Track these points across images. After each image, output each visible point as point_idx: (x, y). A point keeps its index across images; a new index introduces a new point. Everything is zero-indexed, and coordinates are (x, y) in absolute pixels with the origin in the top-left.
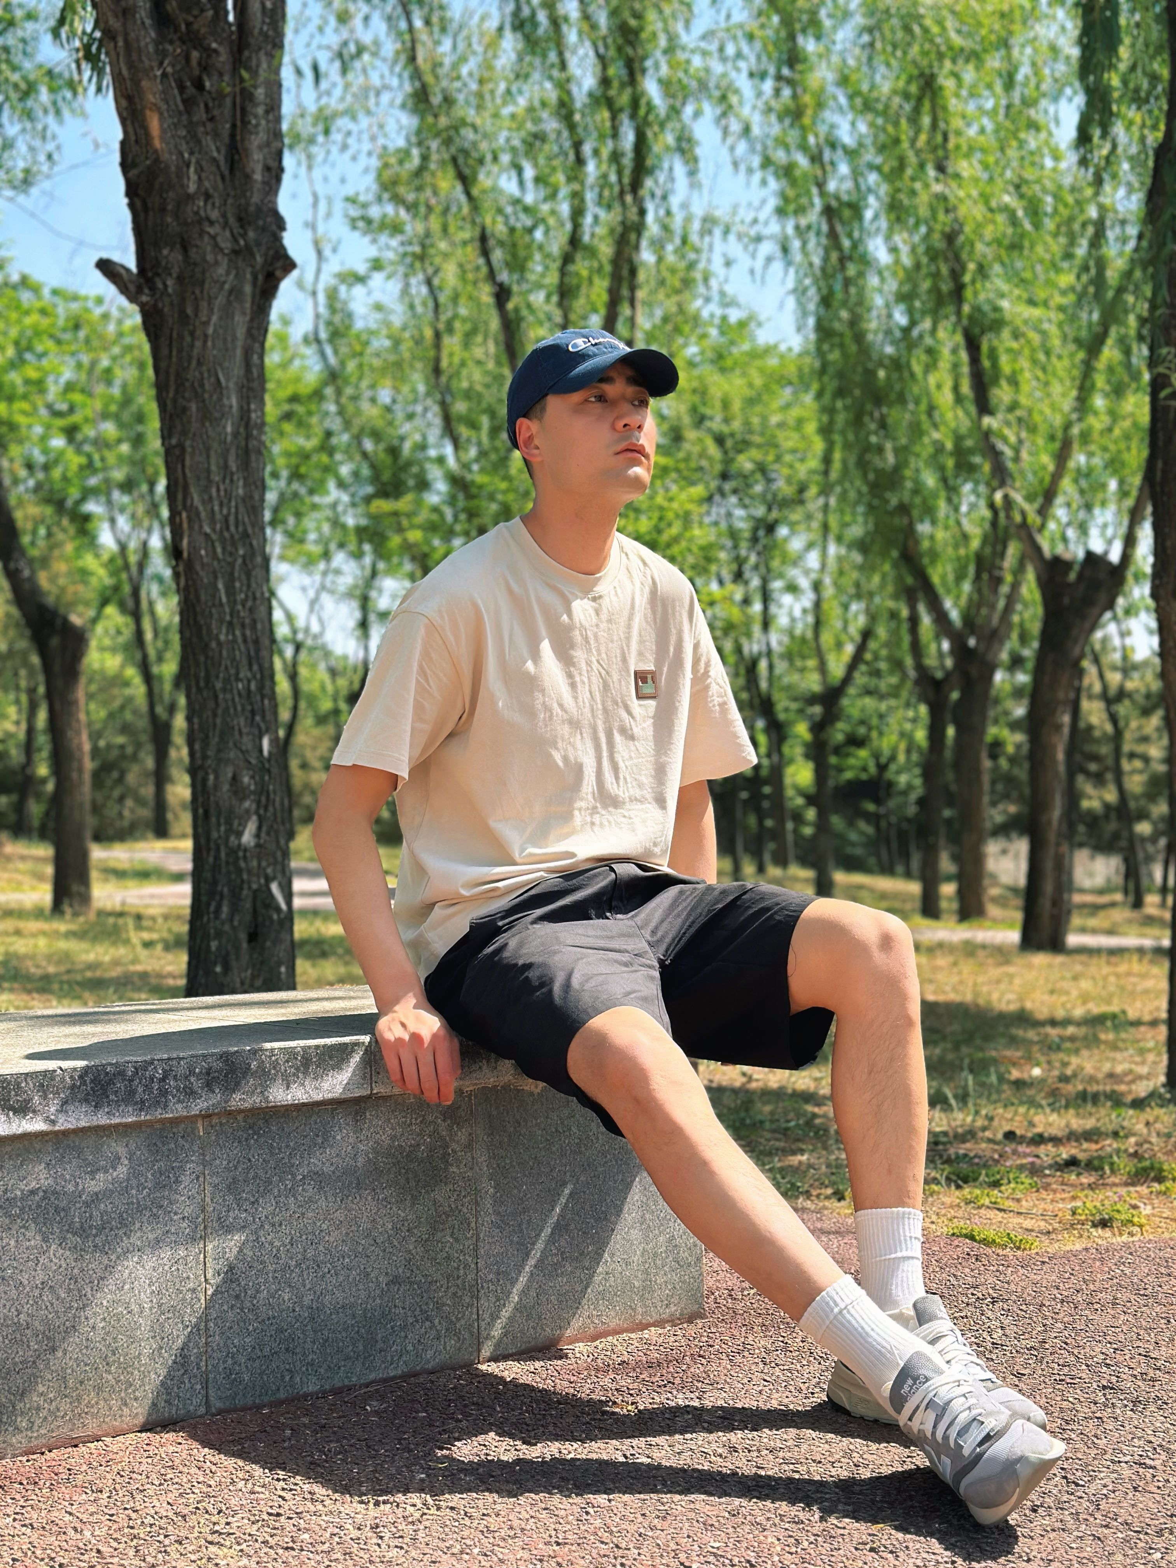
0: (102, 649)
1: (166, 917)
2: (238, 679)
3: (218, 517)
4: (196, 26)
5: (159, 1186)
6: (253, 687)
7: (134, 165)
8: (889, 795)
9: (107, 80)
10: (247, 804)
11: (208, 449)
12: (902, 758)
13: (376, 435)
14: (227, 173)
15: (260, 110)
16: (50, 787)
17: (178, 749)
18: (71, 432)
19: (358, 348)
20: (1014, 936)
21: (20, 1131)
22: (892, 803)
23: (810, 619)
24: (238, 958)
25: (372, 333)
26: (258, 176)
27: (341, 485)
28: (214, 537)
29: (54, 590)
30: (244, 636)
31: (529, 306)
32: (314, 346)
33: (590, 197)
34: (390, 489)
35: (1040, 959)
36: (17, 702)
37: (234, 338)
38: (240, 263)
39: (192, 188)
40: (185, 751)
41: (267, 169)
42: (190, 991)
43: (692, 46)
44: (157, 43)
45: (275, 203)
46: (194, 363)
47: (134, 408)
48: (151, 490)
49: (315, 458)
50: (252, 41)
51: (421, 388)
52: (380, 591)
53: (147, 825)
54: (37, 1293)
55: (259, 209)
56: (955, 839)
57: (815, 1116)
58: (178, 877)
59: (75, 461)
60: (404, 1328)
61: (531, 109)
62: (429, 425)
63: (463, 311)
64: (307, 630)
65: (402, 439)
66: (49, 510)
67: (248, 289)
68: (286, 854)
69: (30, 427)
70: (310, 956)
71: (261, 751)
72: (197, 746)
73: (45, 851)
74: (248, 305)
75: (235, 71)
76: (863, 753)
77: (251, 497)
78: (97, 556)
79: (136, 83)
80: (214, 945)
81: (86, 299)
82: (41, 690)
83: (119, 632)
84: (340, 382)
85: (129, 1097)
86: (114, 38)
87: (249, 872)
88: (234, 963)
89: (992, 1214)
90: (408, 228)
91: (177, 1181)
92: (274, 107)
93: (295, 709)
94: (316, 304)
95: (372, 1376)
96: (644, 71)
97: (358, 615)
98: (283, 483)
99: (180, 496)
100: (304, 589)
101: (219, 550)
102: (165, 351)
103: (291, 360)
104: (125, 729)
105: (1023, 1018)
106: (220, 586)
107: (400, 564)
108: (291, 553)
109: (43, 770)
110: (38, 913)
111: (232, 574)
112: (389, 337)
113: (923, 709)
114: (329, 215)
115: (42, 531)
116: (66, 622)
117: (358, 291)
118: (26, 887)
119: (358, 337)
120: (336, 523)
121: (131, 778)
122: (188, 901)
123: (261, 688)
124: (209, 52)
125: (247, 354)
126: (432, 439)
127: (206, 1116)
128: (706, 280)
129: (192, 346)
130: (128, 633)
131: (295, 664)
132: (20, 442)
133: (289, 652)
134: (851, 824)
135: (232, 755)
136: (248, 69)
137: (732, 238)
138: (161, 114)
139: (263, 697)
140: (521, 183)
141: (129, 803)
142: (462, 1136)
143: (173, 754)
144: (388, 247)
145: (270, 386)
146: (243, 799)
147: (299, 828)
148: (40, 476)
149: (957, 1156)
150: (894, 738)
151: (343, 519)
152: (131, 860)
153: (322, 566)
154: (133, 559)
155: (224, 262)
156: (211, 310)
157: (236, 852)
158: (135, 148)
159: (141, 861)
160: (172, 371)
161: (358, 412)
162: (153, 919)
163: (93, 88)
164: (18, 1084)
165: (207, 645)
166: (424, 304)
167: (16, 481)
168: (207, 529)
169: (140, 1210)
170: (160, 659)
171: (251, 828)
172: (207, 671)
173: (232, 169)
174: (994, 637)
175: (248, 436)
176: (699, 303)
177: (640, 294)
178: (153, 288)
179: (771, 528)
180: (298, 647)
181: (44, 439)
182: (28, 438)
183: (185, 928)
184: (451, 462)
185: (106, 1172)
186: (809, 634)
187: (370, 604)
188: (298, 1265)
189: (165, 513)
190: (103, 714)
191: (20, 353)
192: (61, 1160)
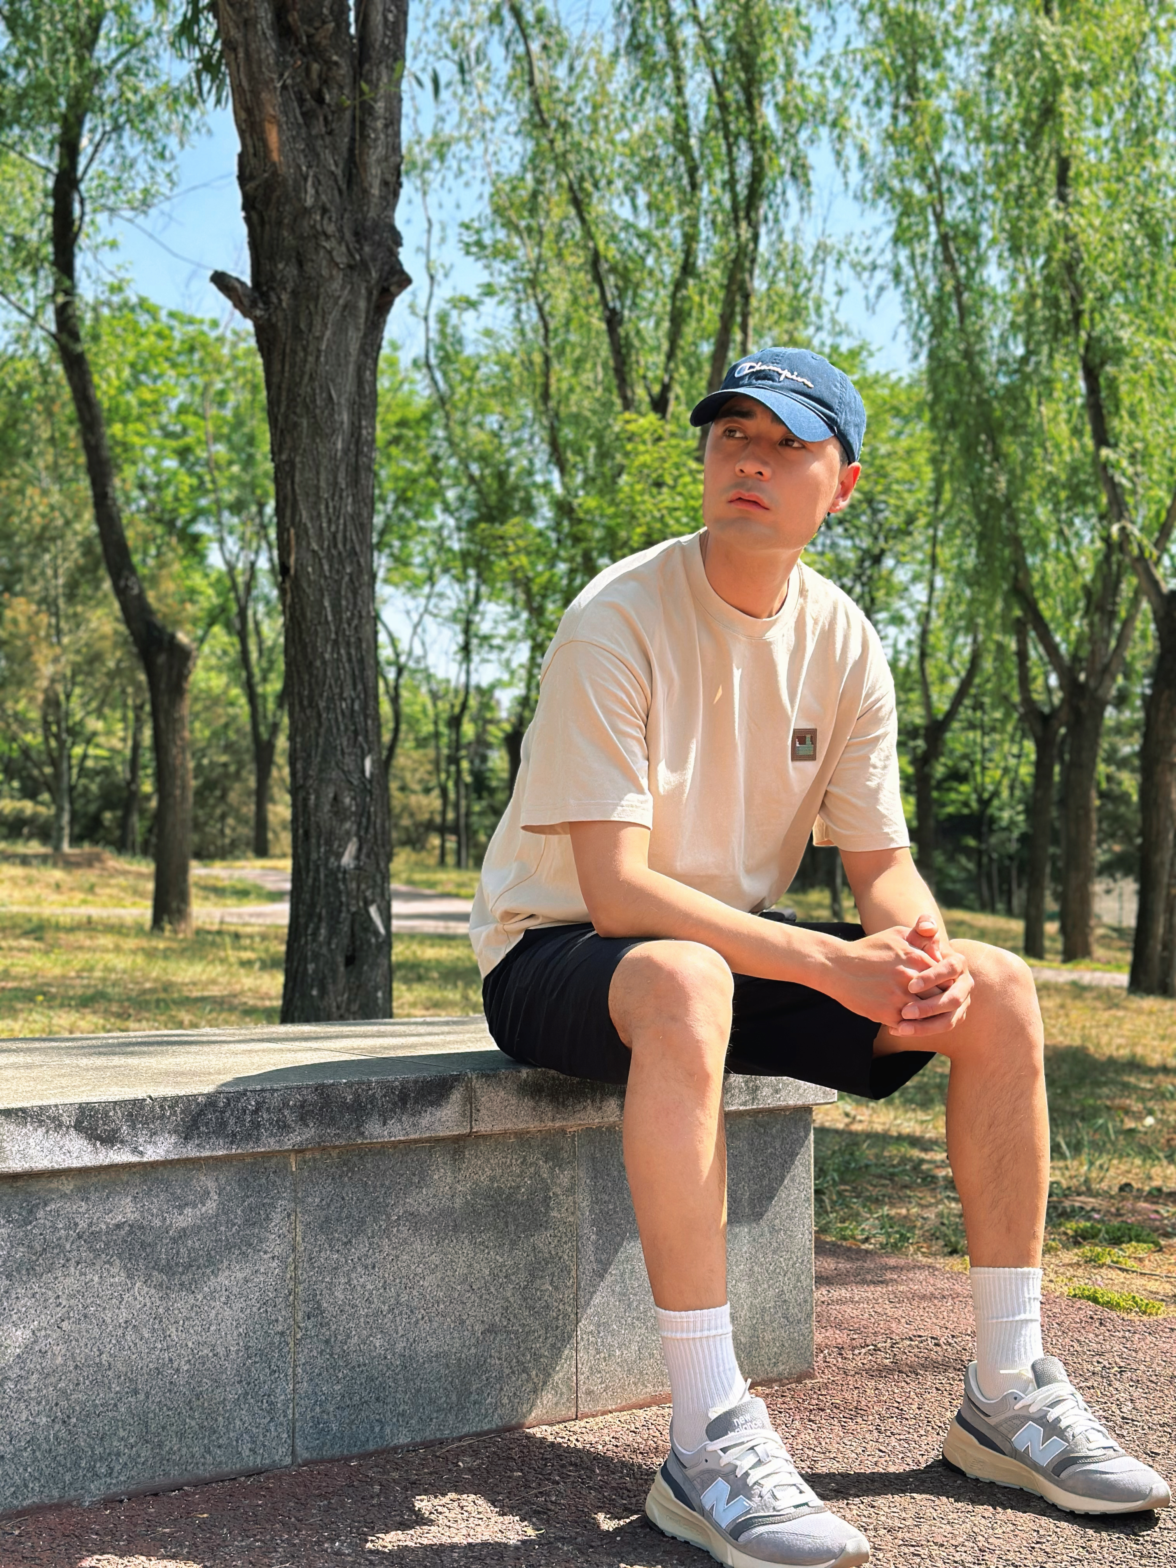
0: (209, 669)
1: (264, 937)
2: (342, 699)
3: (326, 534)
4: (317, 39)
5: (249, 1223)
6: (356, 707)
7: (252, 178)
8: (991, 831)
9: (227, 91)
10: (347, 825)
11: (318, 466)
12: (1005, 794)
13: (483, 459)
14: (344, 187)
15: (380, 124)
16: (154, 803)
17: (280, 768)
18: (183, 453)
19: (468, 373)
20: (1123, 978)
21: (107, 1162)
22: (993, 840)
23: (915, 652)
24: (334, 982)
25: (482, 358)
26: (375, 191)
27: (447, 509)
28: (322, 554)
29: (164, 609)
30: (349, 654)
31: (638, 332)
32: (425, 370)
33: (703, 223)
34: (495, 513)
35: (1150, 1003)
36: (124, 719)
37: (348, 354)
38: (355, 279)
39: (309, 202)
40: (286, 771)
41: (385, 183)
42: (287, 1015)
43: (809, 71)
44: (278, 55)
45: (391, 218)
46: (306, 378)
47: (246, 430)
48: (261, 512)
49: (422, 481)
50: (374, 54)
51: (530, 414)
52: (483, 614)
53: (248, 844)
54: (120, 1332)
55: (376, 225)
56: (1058, 877)
57: (922, 1161)
58: (274, 896)
59: (187, 481)
60: (499, 1379)
61: (645, 136)
62: (535, 451)
63: (573, 338)
64: (410, 654)
65: (509, 463)
66: (159, 530)
67: (362, 304)
68: (386, 877)
69: (143, 448)
70: (407, 981)
71: (363, 771)
72: (299, 766)
73: (147, 867)
74: (362, 321)
75: (355, 82)
76: (964, 788)
77: (360, 515)
78: (206, 576)
79: (256, 94)
80: (311, 967)
81: (202, 322)
82: (148, 708)
83: (225, 653)
84: (448, 407)
85: (220, 1130)
86: (235, 50)
87: (348, 894)
88: (331, 987)
89: (1113, 1274)
90: (520, 253)
91: (268, 1219)
92: (393, 121)
93: (396, 731)
94: (427, 329)
95: (466, 1430)
96: (761, 96)
97: (461, 639)
98: (389, 506)
99: (288, 513)
100: (408, 613)
101: (326, 567)
102: (277, 367)
103: (401, 383)
104: (229, 748)
105: (1135, 1065)
106: (327, 603)
107: (503, 589)
108: (395, 577)
109: (147, 787)
110: (139, 930)
111: (338, 592)
112: (497, 363)
113: (1029, 746)
114: (443, 240)
115: (153, 551)
116: (173, 637)
117: (469, 316)
118: (127, 903)
119: (467, 360)
120: (441, 547)
121: (233, 797)
122: (285, 921)
123: (364, 707)
124: (329, 64)
125: (360, 370)
126: (538, 464)
127: (299, 1151)
128: (818, 308)
129: (305, 361)
130: (234, 652)
131: (396, 688)
132: (134, 463)
133: (391, 674)
134: (951, 859)
135: (334, 775)
136: (369, 82)
137: (845, 266)
138: (280, 126)
139: (366, 717)
140: (634, 207)
141: (230, 821)
142: (564, 1179)
143: (275, 773)
144: (500, 273)
145: (380, 409)
146: (342, 821)
147: (396, 850)
148: (152, 495)
149: (1073, 1210)
150: (998, 773)
151: (448, 543)
152: (231, 878)
153: (426, 589)
154: (240, 580)
155: (339, 277)
156: (325, 325)
157: (336, 874)
158: (253, 161)
159: (240, 880)
160: (284, 386)
161: (465, 438)
162: (251, 937)
163: (212, 99)
164: (106, 1114)
165: (311, 664)
166: (535, 331)
167: (128, 500)
168: (315, 547)
169: (229, 1247)
170: (265, 679)
171: (351, 849)
172: (311, 690)
173: (349, 183)
174: (1105, 672)
175: (359, 453)
176: (811, 330)
177: (752, 322)
178: (267, 303)
179: (877, 560)
180: (400, 671)
181: (156, 460)
182: (143, 459)
183: (283, 948)
184: (558, 489)
185: (195, 1206)
186: (914, 667)
187: (473, 628)
188: (391, 1310)
189: (273, 534)
190: (207, 733)
191: (135, 377)
192: (148, 1193)
